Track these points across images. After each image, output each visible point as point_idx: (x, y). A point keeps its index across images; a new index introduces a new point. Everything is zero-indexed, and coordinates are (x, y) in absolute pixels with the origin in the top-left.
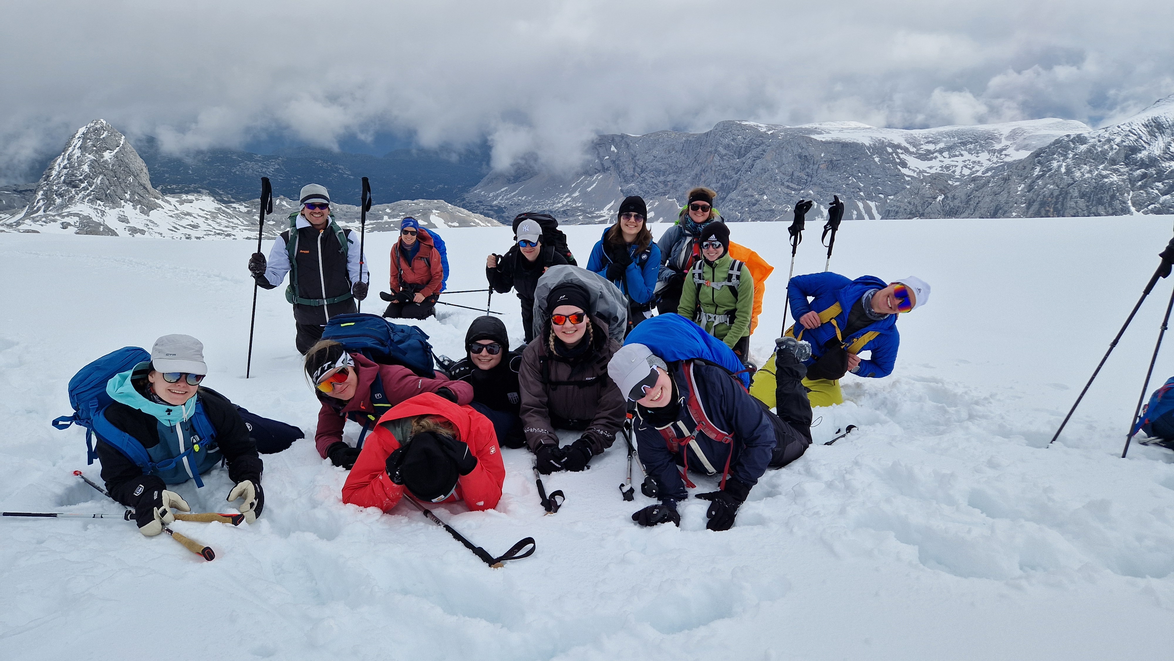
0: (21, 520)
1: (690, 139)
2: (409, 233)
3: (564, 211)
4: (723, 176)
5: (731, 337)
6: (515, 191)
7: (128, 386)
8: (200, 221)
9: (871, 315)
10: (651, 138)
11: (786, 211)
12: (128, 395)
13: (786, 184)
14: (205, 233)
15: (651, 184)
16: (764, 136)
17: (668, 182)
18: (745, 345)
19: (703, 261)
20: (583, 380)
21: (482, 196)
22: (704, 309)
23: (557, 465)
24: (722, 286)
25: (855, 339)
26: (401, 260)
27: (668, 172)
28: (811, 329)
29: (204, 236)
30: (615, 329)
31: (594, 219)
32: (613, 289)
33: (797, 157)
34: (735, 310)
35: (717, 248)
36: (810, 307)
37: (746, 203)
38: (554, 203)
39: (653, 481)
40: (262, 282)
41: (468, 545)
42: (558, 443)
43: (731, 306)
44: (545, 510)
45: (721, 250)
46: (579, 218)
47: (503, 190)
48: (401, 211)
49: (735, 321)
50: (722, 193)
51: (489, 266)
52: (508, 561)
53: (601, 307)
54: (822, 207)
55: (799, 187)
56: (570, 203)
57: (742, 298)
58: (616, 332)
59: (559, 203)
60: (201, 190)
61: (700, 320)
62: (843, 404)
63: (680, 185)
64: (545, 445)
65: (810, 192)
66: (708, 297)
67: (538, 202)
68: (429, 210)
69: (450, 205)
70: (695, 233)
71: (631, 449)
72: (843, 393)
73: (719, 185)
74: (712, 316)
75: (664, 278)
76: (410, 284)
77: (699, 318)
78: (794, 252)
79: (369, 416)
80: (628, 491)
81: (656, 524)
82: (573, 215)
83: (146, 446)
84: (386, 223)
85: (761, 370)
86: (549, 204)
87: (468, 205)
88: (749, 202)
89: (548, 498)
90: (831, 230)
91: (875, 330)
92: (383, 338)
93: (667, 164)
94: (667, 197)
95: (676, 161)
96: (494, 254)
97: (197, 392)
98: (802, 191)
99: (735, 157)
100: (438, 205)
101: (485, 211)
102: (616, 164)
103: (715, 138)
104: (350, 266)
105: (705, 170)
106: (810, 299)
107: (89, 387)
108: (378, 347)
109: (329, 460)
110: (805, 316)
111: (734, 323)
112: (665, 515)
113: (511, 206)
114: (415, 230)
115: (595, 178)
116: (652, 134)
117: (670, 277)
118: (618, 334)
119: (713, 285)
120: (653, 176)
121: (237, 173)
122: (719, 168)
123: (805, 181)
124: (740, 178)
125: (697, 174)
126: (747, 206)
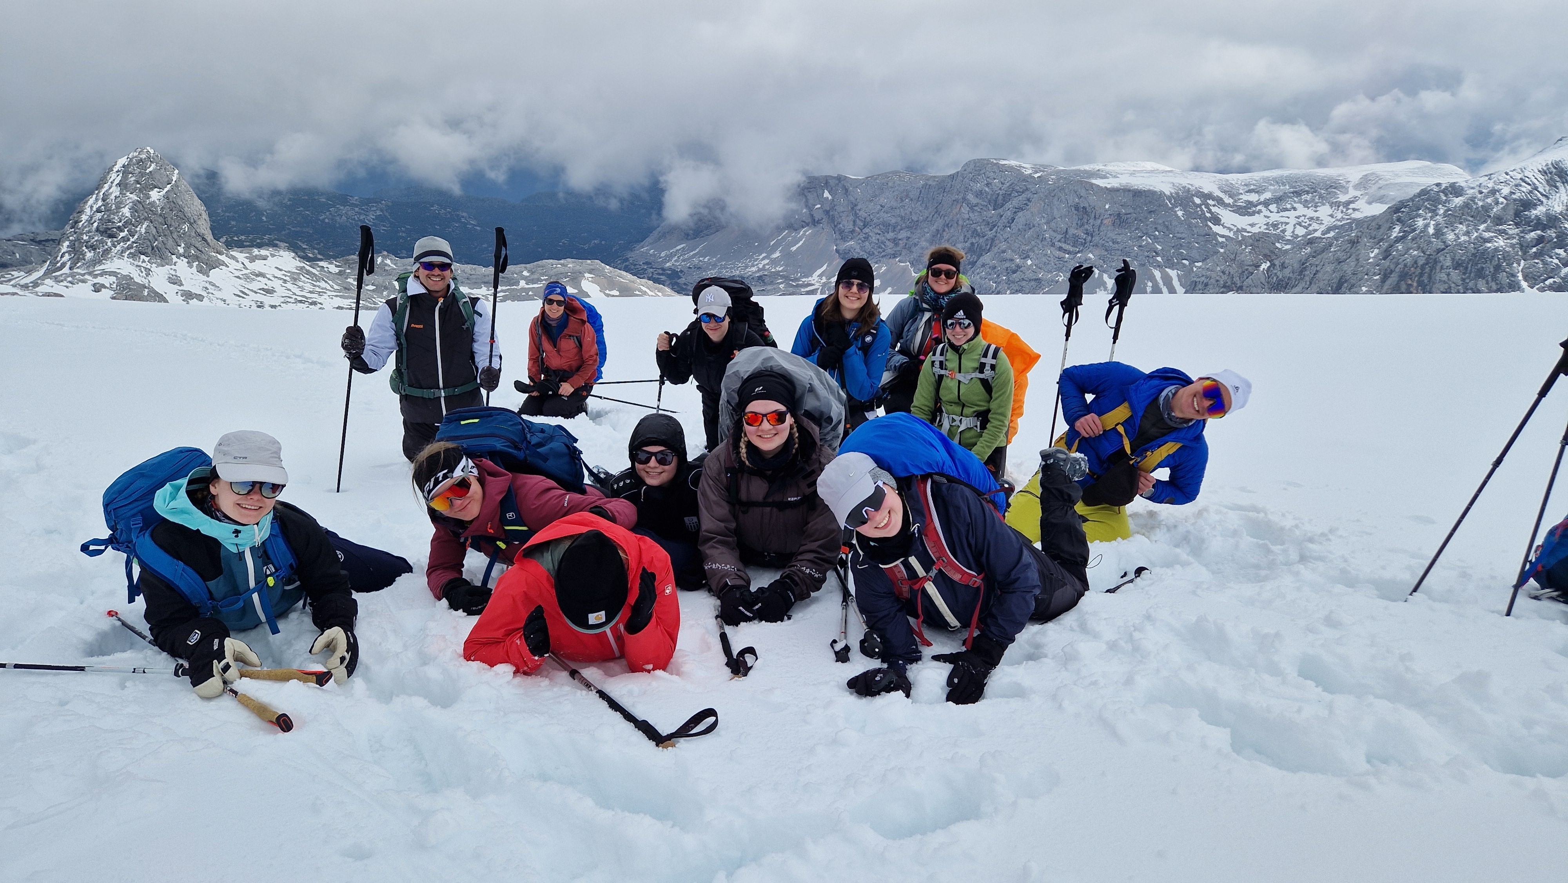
0: (38, 674)
1: (930, 182)
2: (555, 303)
3: (760, 278)
4: (973, 232)
5: (983, 447)
6: (695, 250)
7: (183, 500)
8: (276, 284)
9: (1172, 421)
10: (878, 181)
11: (1057, 282)
12: (183, 512)
13: (1058, 244)
14: (282, 300)
15: (877, 242)
16: (1029, 180)
17: (900, 240)
18: (1001, 458)
19: (947, 345)
20: (785, 500)
21: (651, 255)
22: (947, 410)
23: (748, 614)
24: (972, 378)
25: (1148, 453)
26: (543, 338)
27: (899, 227)
28: (1090, 437)
29: (282, 305)
30: (828, 433)
31: (800, 288)
32: (826, 379)
33: (1073, 209)
34: (988, 411)
35: (966, 328)
36: (1088, 409)
37: (1004, 269)
38: (746, 267)
39: (875, 636)
40: (359, 364)
41: (629, 717)
42: (749, 583)
43: (984, 406)
44: (732, 672)
45: (971, 331)
46: (780, 286)
47: (678, 248)
48: (543, 275)
49: (987, 426)
50: (972, 256)
51: (660, 347)
52: (682, 740)
53: (810, 403)
54: (1105, 276)
55: (1075, 249)
56: (767, 267)
57: (997, 395)
58: (829, 437)
59: (753, 266)
60: (277, 242)
61: (941, 424)
62: (1131, 539)
63: (916, 245)
64: (732, 586)
65: (1089, 255)
66: (952, 393)
67: (725, 264)
68: (580, 273)
69: (608, 267)
70: (936, 308)
71: (846, 594)
72: (1131, 524)
73: (968, 245)
74: (957, 418)
75: (893, 367)
76: (554, 371)
77: (940, 421)
78: (1068, 335)
79: (498, 543)
80: (842, 649)
81: (879, 694)
82: (772, 283)
83: (205, 579)
84: (523, 289)
85: (1021, 491)
86: (740, 267)
87: (633, 267)
88: (1007, 268)
89: (735, 657)
90: (1118, 306)
91: (1176, 440)
92: (517, 440)
93: (899, 216)
94: (897, 260)
95: (911, 212)
96: (667, 333)
97: (274, 508)
98: (1079, 255)
99: (990, 208)
100: (591, 267)
101: (654, 276)
102: (830, 214)
103: (964, 182)
104: (476, 346)
105: (949, 225)
106: (1089, 397)
107: (131, 499)
108: (510, 450)
109: (444, 602)
110: (1082, 419)
111: (986, 428)
112: (892, 682)
113: (690, 270)
114: (562, 299)
115: (801, 233)
116: (879, 175)
117: (901, 365)
118: (832, 440)
119: (959, 377)
120: (879, 232)
121: (327, 221)
122: (968, 222)
123: (1084, 241)
124: (995, 236)
125: (938, 230)
126: (1005, 274)
